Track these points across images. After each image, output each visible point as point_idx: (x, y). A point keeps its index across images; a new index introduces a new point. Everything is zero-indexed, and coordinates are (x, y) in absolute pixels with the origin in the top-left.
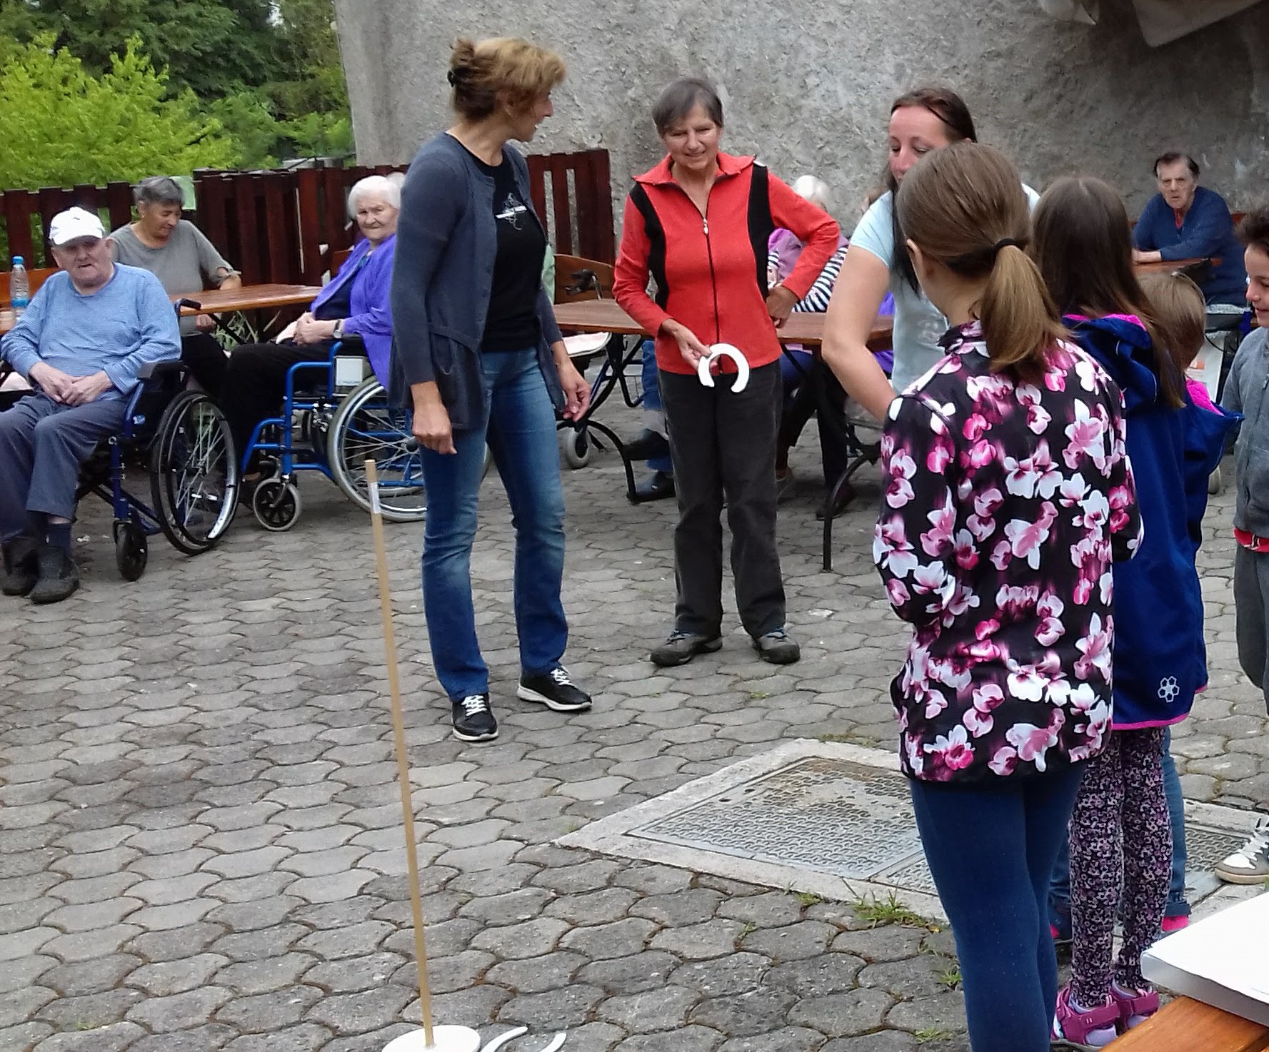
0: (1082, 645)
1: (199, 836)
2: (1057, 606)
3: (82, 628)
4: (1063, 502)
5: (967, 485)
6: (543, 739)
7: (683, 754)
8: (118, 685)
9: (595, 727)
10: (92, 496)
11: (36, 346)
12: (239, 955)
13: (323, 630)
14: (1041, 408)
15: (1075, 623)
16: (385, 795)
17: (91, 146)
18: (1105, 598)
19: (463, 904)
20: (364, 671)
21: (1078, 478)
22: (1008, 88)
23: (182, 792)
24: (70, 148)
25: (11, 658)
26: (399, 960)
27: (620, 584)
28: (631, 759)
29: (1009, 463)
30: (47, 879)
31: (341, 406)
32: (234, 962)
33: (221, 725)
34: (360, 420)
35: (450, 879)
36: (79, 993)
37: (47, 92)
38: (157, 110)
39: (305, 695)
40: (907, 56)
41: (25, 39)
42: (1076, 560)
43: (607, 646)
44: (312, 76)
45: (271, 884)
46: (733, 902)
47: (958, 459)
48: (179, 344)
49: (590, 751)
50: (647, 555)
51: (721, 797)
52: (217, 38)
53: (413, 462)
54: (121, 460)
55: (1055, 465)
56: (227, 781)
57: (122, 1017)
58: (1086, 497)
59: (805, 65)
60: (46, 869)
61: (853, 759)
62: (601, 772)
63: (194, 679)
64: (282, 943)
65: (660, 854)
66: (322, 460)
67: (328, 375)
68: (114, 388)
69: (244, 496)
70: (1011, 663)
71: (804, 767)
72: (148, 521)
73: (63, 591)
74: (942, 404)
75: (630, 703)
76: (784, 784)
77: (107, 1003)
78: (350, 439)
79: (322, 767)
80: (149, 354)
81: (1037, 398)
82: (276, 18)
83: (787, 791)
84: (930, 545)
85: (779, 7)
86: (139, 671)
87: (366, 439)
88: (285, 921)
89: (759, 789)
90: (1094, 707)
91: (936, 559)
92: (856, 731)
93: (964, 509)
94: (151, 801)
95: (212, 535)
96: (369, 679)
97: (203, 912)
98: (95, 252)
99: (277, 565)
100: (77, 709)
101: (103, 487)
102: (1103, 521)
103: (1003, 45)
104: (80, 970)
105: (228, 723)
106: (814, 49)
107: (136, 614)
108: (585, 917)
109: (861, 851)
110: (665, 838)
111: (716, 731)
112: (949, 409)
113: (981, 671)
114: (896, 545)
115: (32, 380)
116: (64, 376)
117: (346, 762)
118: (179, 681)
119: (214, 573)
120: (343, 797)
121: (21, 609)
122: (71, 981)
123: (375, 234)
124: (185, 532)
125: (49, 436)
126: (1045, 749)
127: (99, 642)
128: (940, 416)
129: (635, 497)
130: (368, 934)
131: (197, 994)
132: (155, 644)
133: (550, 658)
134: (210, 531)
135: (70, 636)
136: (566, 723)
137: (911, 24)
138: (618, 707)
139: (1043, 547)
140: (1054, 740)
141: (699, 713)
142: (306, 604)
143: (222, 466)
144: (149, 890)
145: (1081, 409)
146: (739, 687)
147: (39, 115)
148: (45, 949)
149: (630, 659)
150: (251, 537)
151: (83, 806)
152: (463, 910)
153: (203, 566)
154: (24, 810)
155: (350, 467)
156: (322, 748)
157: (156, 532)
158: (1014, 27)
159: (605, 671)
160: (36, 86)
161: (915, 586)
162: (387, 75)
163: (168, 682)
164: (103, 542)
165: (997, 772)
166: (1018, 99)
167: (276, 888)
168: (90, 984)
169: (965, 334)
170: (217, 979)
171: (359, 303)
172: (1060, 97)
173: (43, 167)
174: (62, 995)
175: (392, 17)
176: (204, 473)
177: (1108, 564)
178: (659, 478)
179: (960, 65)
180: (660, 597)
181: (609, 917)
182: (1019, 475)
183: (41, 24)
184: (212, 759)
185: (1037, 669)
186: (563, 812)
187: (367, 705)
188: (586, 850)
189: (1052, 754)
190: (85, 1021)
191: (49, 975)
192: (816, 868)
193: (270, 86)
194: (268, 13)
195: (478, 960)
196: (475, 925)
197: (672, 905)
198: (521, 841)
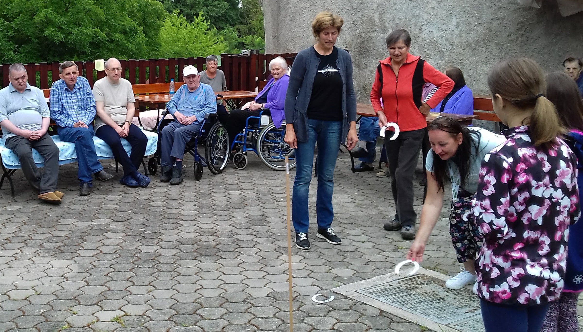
0: (556, 257)
1: (218, 267)
2: (548, 241)
3: (183, 194)
4: (553, 200)
5: (516, 190)
6: (325, 252)
7: (374, 265)
8: (194, 214)
9: (343, 250)
10: (188, 153)
11: (176, 106)
12: (231, 310)
13: (254, 204)
14: (547, 162)
15: (554, 248)
16: (274, 263)
17: (186, 44)
18: (566, 239)
19: (301, 306)
20: (267, 220)
21: (560, 191)
22: (501, 31)
23: (213, 251)
24: (180, 44)
25: (164, 201)
26: (281, 322)
27: (350, 200)
28: (356, 264)
29: (534, 183)
30: (173, 274)
31: (262, 131)
32: (229, 312)
33: (224, 231)
34: (267, 137)
35: (296, 297)
36: (183, 314)
37: (176, 28)
38: (205, 33)
39: (249, 225)
40: (462, 19)
41: (170, 12)
42: (557, 223)
43: (346, 222)
44: (250, 23)
45: (239, 287)
46: (395, 324)
47: (513, 179)
48: (216, 109)
49: (342, 259)
50: (358, 191)
51: (389, 283)
52: (223, 12)
53: (282, 151)
54: (198, 143)
55: (551, 185)
56: (226, 250)
57: (195, 324)
58: (562, 199)
59: (422, 22)
60: (174, 271)
61: (438, 277)
62: (345, 267)
63: (216, 215)
64: (243, 309)
65: (368, 301)
66: (254, 147)
67: (258, 121)
68: (197, 121)
69: (230, 158)
70: (528, 261)
71: (419, 277)
72: (204, 163)
73: (179, 182)
74: (508, 158)
75: (354, 243)
76: (412, 283)
77: (192, 318)
78: (264, 142)
79: (255, 250)
80: (207, 111)
81: (546, 158)
82: (240, 5)
83: (413, 285)
84: (500, 211)
85: (414, 2)
86: (200, 210)
87: (268, 142)
88: (244, 301)
89: (403, 283)
90: (559, 281)
91: (502, 216)
92: (438, 267)
93: (513, 199)
94: (204, 253)
95: (221, 169)
96: (269, 222)
97: (219, 293)
98: (195, 79)
99: (240, 180)
100: (182, 220)
101: (191, 151)
102: (568, 209)
103: (500, 15)
104: (183, 306)
105: (226, 231)
106: (425, 16)
107: (199, 192)
108: (343, 319)
109: (443, 314)
110: (369, 295)
111: (386, 258)
112: (511, 160)
113: (515, 262)
114: (486, 210)
115: (174, 117)
116: (183, 116)
117: (262, 250)
118: (211, 215)
119: (222, 181)
120: (261, 261)
121: (167, 186)
122: (181, 309)
123: (276, 76)
124: (214, 167)
125: (178, 133)
126: (540, 295)
127: (188, 199)
128: (507, 162)
129: (354, 170)
130: (270, 311)
131: (218, 321)
132: (205, 202)
133: (327, 224)
134: (220, 167)
135: (180, 196)
136: (333, 247)
137: (464, 8)
138: (350, 244)
139: (544, 217)
140: (544, 292)
141: (379, 251)
142: (249, 194)
143: (225, 147)
144: (204, 283)
145: (563, 164)
146: (393, 243)
147: (173, 34)
148: (173, 297)
149: (354, 227)
150: (232, 170)
151: (184, 252)
152: (301, 309)
153: (218, 178)
154: (167, 250)
155: (263, 151)
156: (255, 243)
157: (205, 166)
158: (505, 9)
159: (345, 231)
160: (173, 25)
161: (494, 226)
162: (278, 24)
163: (208, 215)
164: (190, 167)
165: (521, 302)
166: (505, 35)
167: (241, 289)
168: (186, 311)
169: (517, 130)
170: (224, 317)
171: (269, 98)
172: (523, 35)
173: (173, 49)
174: (178, 313)
175: (281, 6)
176: (220, 149)
177: (568, 226)
178: (362, 164)
179: (482, 23)
180: (363, 206)
181: (351, 321)
182: (537, 187)
183: (175, 7)
184: (221, 242)
185: (538, 264)
186: (333, 279)
187: (268, 231)
188: (342, 295)
189: (543, 298)
190: (185, 323)
191: (174, 306)
192: (426, 317)
193: (237, 27)
194: (238, 4)
195: (306, 328)
196: (305, 315)
197: (373, 321)
198: (320, 287)
